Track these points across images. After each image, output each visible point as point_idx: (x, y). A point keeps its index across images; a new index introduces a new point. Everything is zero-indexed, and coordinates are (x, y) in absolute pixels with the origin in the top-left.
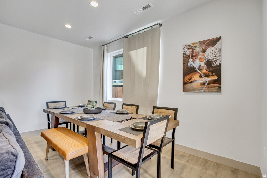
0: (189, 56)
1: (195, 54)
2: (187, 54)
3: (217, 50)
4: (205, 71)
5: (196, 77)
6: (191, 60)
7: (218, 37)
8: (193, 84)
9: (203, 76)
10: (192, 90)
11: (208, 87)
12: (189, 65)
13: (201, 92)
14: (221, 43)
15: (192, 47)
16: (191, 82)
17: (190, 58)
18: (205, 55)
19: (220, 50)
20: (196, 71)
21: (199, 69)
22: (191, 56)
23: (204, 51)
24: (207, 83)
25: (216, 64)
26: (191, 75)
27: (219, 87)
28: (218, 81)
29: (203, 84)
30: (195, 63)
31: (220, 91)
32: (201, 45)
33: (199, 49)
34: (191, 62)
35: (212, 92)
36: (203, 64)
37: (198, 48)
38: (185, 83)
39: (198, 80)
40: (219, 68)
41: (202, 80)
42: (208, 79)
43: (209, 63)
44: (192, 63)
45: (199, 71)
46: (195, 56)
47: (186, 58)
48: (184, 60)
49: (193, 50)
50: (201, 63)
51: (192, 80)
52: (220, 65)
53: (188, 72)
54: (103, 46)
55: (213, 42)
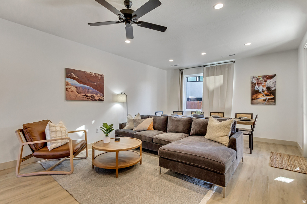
0: (256, 83)
1: (259, 83)
2: (254, 82)
3: (273, 82)
4: (266, 92)
5: (260, 96)
6: (257, 86)
7: (274, 74)
8: (258, 100)
9: (265, 96)
10: (258, 103)
11: (268, 102)
12: (255, 89)
13: (264, 105)
14: (276, 78)
15: (257, 78)
16: (257, 99)
17: (256, 85)
18: (266, 84)
19: (275, 81)
20: (260, 92)
21: (262, 91)
22: (257, 84)
23: (266, 81)
24: (267, 99)
25: (273, 89)
26: (257, 95)
27: (275, 102)
28: (274, 99)
29: (265, 100)
30: (260, 88)
31: (275, 104)
33: (262, 80)
34: (257, 87)
35: (271, 104)
36: (265, 89)
37: (262, 79)
38: (253, 99)
39: (261, 97)
40: (274, 91)
41: (264, 98)
43: (268, 89)
44: (258, 88)
45: (262, 93)
47: (253, 85)
48: (252, 86)
49: (258, 80)
50: (263, 88)
51: (257, 98)
52: (275, 90)
53: (255, 93)
54: (180, 70)
55: (271, 77)
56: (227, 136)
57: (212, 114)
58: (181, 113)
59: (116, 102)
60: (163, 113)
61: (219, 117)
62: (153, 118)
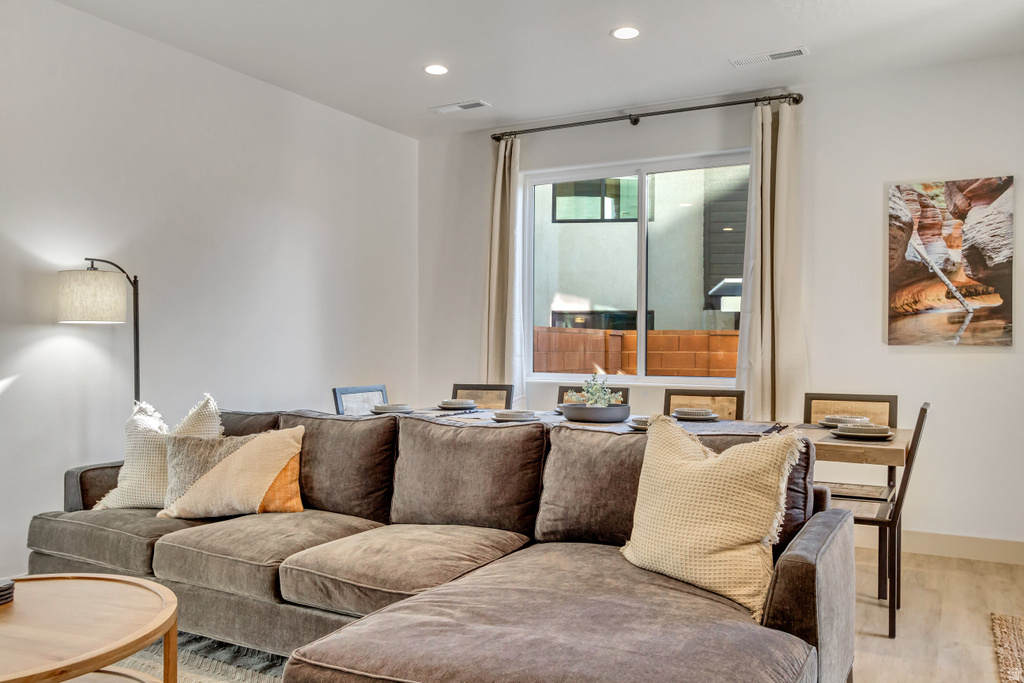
0: (910, 225)
1: (929, 221)
2: (904, 219)
3: (1002, 217)
4: (962, 277)
5: (933, 296)
6: (915, 240)
7: (1004, 175)
9: (958, 295)
10: (922, 338)
11: (974, 331)
12: (910, 255)
13: (952, 345)
14: (1014, 196)
15: (920, 195)
16: (917, 313)
17: (915, 232)
18: (965, 228)
19: (1011, 215)
20: (934, 276)
21: (944, 271)
22: (916, 227)
23: (961, 215)
24: (971, 316)
25: (999, 258)
26: (915, 289)
27: (1008, 331)
28: (1004, 312)
29: (957, 320)
30: (932, 252)
31: (1009, 343)
32: (950, 195)
33: (944, 205)
34: (916, 248)
35: (987, 344)
36: (956, 255)
37: (941, 203)
38: (895, 316)
39: (939, 304)
40: (1006, 271)
41: (954, 308)
42: (974, 304)
43: (976, 255)
44: (921, 249)
45: (945, 278)
46: (931, 227)
47: (899, 232)
48: (893, 239)
49: (924, 206)
50: (950, 251)
51: (919, 307)
52: (1009, 263)
53: (907, 276)
54: (497, 138)
55: (992, 190)
56: (757, 542)
57: (675, 399)
58: (500, 398)
59: (53, 321)
60: (385, 399)
61: (713, 420)
62: (300, 430)
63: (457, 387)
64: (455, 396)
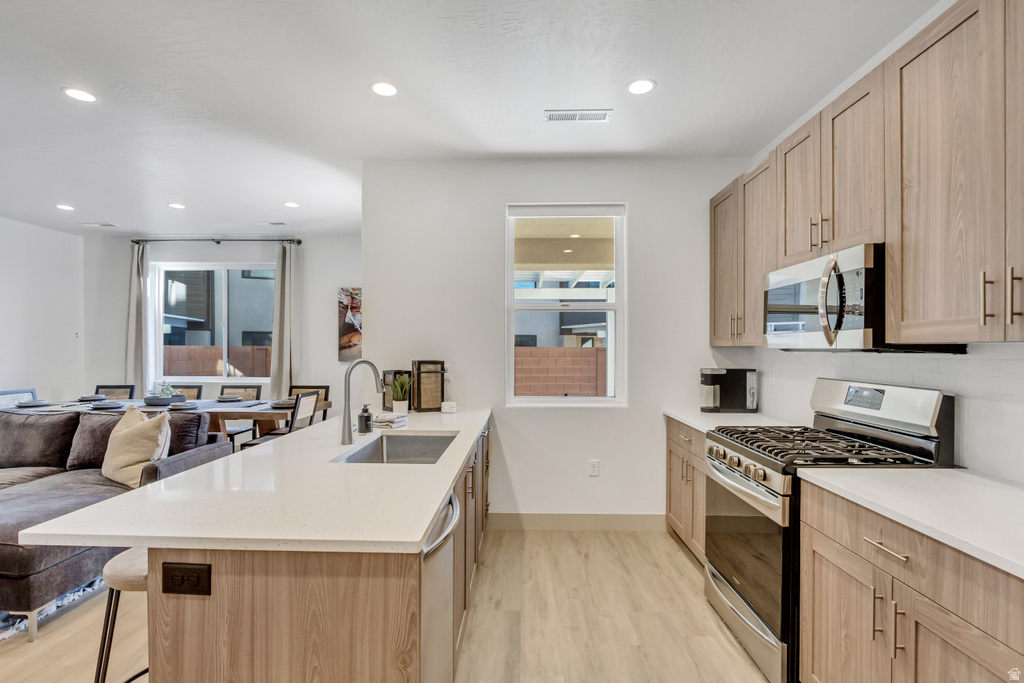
0: (347, 306)
1: (355, 305)
2: (344, 303)
5: (357, 339)
6: (349, 313)
8: (354, 350)
10: (351, 358)
12: (347, 320)
15: (351, 293)
16: (350, 347)
17: (349, 310)
20: (357, 330)
22: (349, 307)
26: (349, 336)
34: (350, 317)
37: (360, 297)
38: (342, 348)
39: (359, 343)
44: (352, 318)
46: (355, 308)
47: (343, 309)
48: (340, 312)
49: (353, 298)
51: (351, 344)
53: (347, 330)
54: (135, 242)
63: (98, 387)
64: (97, 393)
